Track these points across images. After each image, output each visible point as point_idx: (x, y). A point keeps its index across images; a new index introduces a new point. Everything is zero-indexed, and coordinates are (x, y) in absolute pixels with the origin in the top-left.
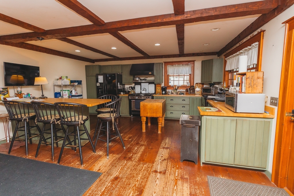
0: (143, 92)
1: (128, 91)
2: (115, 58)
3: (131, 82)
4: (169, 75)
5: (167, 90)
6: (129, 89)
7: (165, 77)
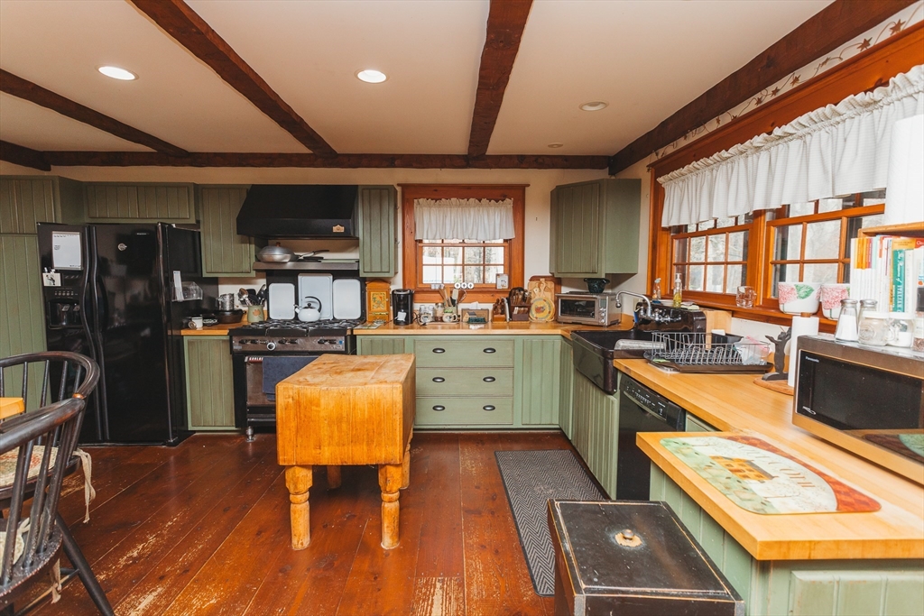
0: (308, 316)
1: (232, 311)
2: (167, 153)
3: (246, 267)
4: (421, 241)
5: (417, 306)
6: (237, 302)
7: (407, 251)
